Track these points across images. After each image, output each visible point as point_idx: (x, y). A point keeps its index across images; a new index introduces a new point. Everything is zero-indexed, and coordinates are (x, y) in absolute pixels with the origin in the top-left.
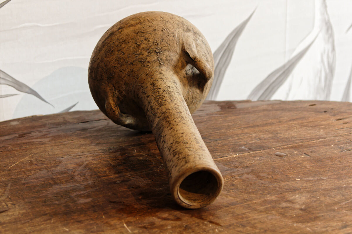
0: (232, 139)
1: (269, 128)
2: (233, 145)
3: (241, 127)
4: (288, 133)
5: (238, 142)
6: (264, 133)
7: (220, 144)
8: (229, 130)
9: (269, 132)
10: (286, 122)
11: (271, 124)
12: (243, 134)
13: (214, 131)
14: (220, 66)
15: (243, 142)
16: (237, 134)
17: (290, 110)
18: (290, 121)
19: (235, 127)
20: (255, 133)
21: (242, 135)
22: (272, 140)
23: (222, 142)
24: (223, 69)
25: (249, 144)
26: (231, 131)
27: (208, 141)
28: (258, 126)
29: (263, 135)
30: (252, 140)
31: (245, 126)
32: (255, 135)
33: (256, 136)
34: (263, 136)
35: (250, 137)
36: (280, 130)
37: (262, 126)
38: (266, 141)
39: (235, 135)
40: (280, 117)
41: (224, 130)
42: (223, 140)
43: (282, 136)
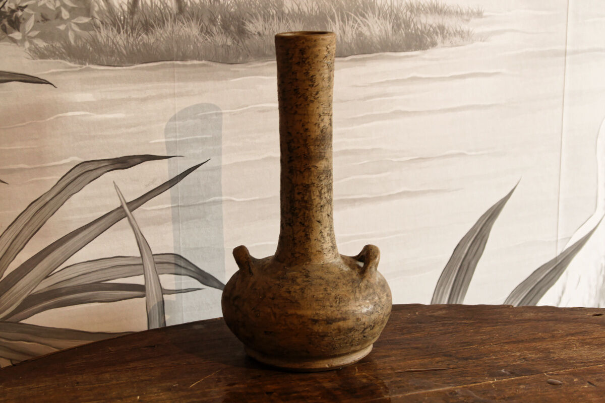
0: (487, 359)
1: (538, 345)
2: (488, 366)
3: (499, 342)
4: (564, 353)
5: (496, 363)
6: (530, 352)
7: (471, 365)
8: (484, 346)
9: (537, 350)
10: (562, 336)
11: (542, 339)
12: (502, 351)
13: (463, 347)
14: (469, 257)
15: (502, 363)
16: (495, 352)
17: (567, 321)
18: (567, 336)
19: (492, 342)
20: (519, 351)
21: (501, 353)
22: (542, 362)
23: (474, 363)
24: (473, 262)
25: (512, 365)
26: (485, 347)
27: (454, 360)
28: (522, 341)
29: (530, 354)
30: (515, 361)
31: (506, 341)
32: (518, 354)
33: (520, 356)
34: (530, 356)
35: (512, 356)
36: (553, 348)
37: (529, 342)
38: (534, 363)
39: (492, 352)
40: (554, 331)
41: (476, 346)
42: (476, 359)
43: (556, 356)
